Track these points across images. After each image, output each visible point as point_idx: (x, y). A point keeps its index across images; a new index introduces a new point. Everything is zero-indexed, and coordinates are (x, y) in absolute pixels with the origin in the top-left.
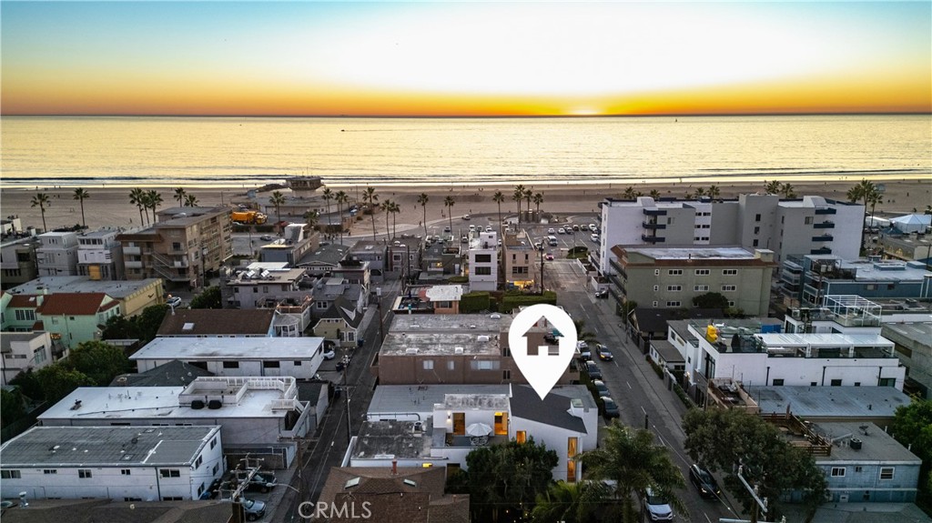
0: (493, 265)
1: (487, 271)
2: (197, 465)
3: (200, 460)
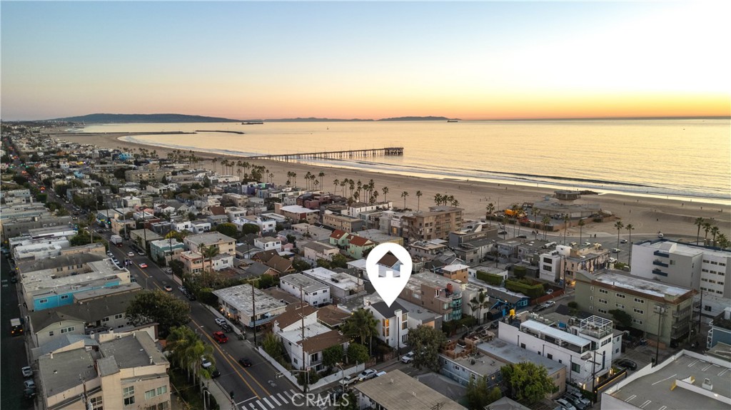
0: (553, 266)
1: (549, 269)
2: (314, 294)
3: (316, 294)
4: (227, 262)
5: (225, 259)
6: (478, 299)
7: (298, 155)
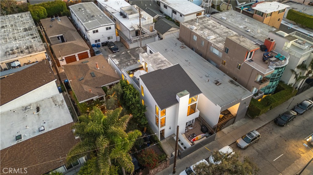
2: (94, 32)
3: (97, 31)
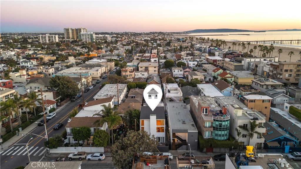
4: (144, 75)
5: (143, 73)
6: (249, 127)
7: (264, 41)
